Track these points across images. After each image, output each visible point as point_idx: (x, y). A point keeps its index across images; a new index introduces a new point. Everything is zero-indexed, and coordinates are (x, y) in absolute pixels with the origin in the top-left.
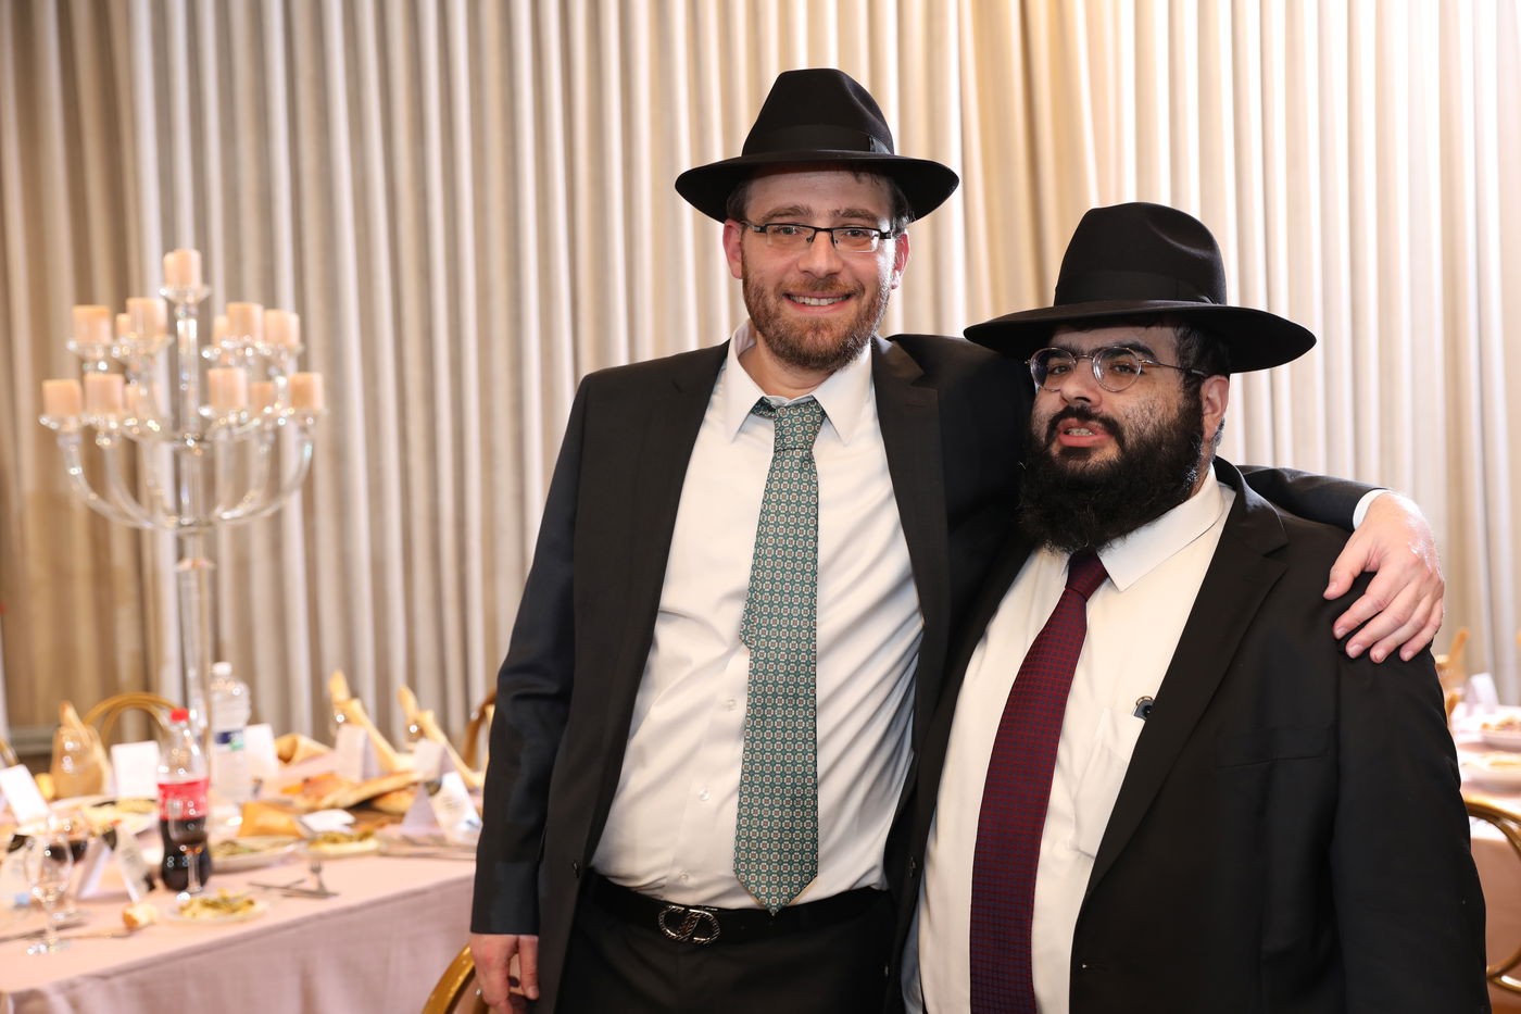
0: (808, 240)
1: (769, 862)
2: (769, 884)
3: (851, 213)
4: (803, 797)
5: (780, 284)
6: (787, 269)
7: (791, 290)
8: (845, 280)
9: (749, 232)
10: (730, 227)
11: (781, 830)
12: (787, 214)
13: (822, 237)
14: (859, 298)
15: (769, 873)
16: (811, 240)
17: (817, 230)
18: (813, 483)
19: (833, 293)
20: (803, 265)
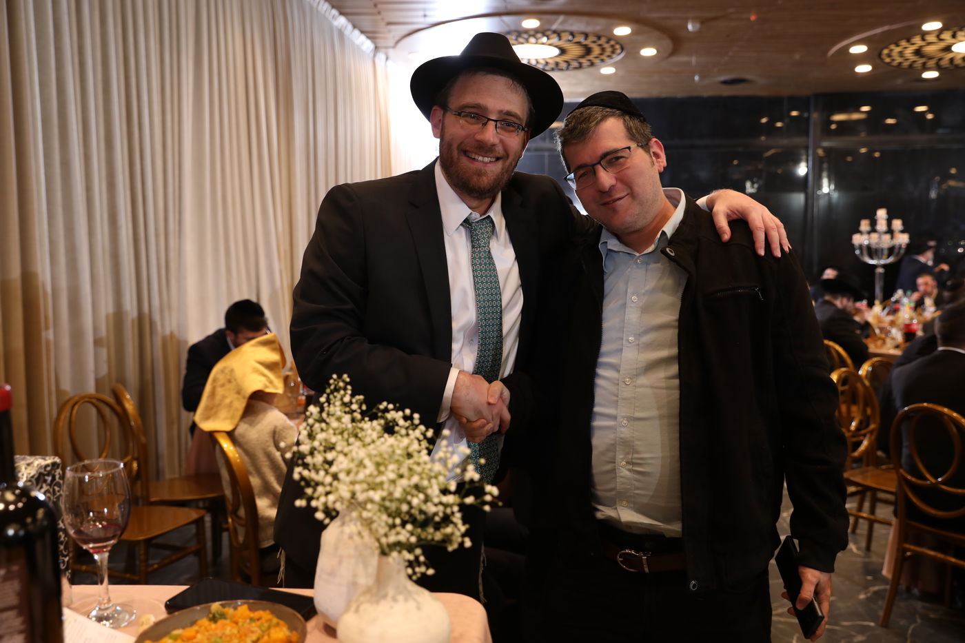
0: (483, 124)
3: (508, 114)
5: (461, 143)
6: (467, 137)
7: (468, 148)
8: (499, 149)
9: (450, 114)
12: (474, 108)
13: (491, 125)
14: (505, 161)
16: (485, 124)
17: (489, 120)
19: (491, 155)
20: (478, 137)
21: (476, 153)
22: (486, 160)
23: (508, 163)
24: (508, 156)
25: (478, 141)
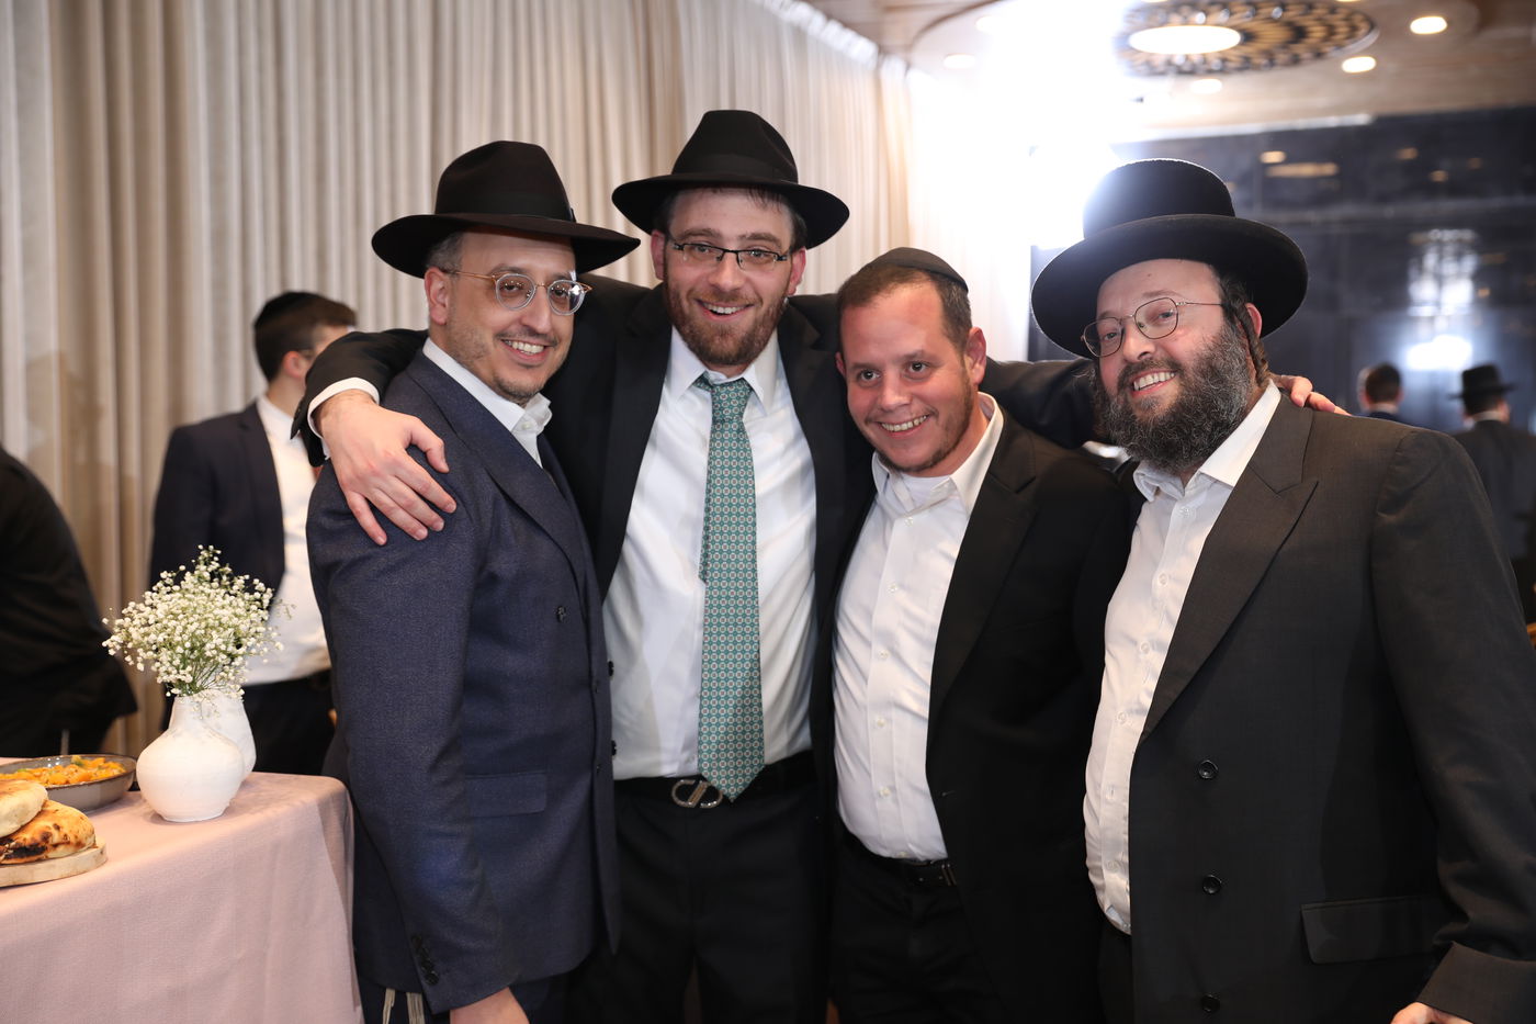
0: (717, 259)
1: (727, 759)
2: (728, 777)
3: (756, 237)
4: (751, 706)
5: (692, 291)
6: (698, 280)
7: (701, 298)
8: (746, 292)
9: (671, 245)
10: (656, 236)
11: (735, 733)
12: (701, 235)
13: (730, 258)
14: (757, 309)
15: (727, 768)
16: (720, 259)
17: (726, 251)
18: (747, 450)
19: (736, 304)
20: (712, 280)
21: (713, 304)
22: (728, 311)
23: (763, 309)
24: (761, 301)
25: (713, 285)
